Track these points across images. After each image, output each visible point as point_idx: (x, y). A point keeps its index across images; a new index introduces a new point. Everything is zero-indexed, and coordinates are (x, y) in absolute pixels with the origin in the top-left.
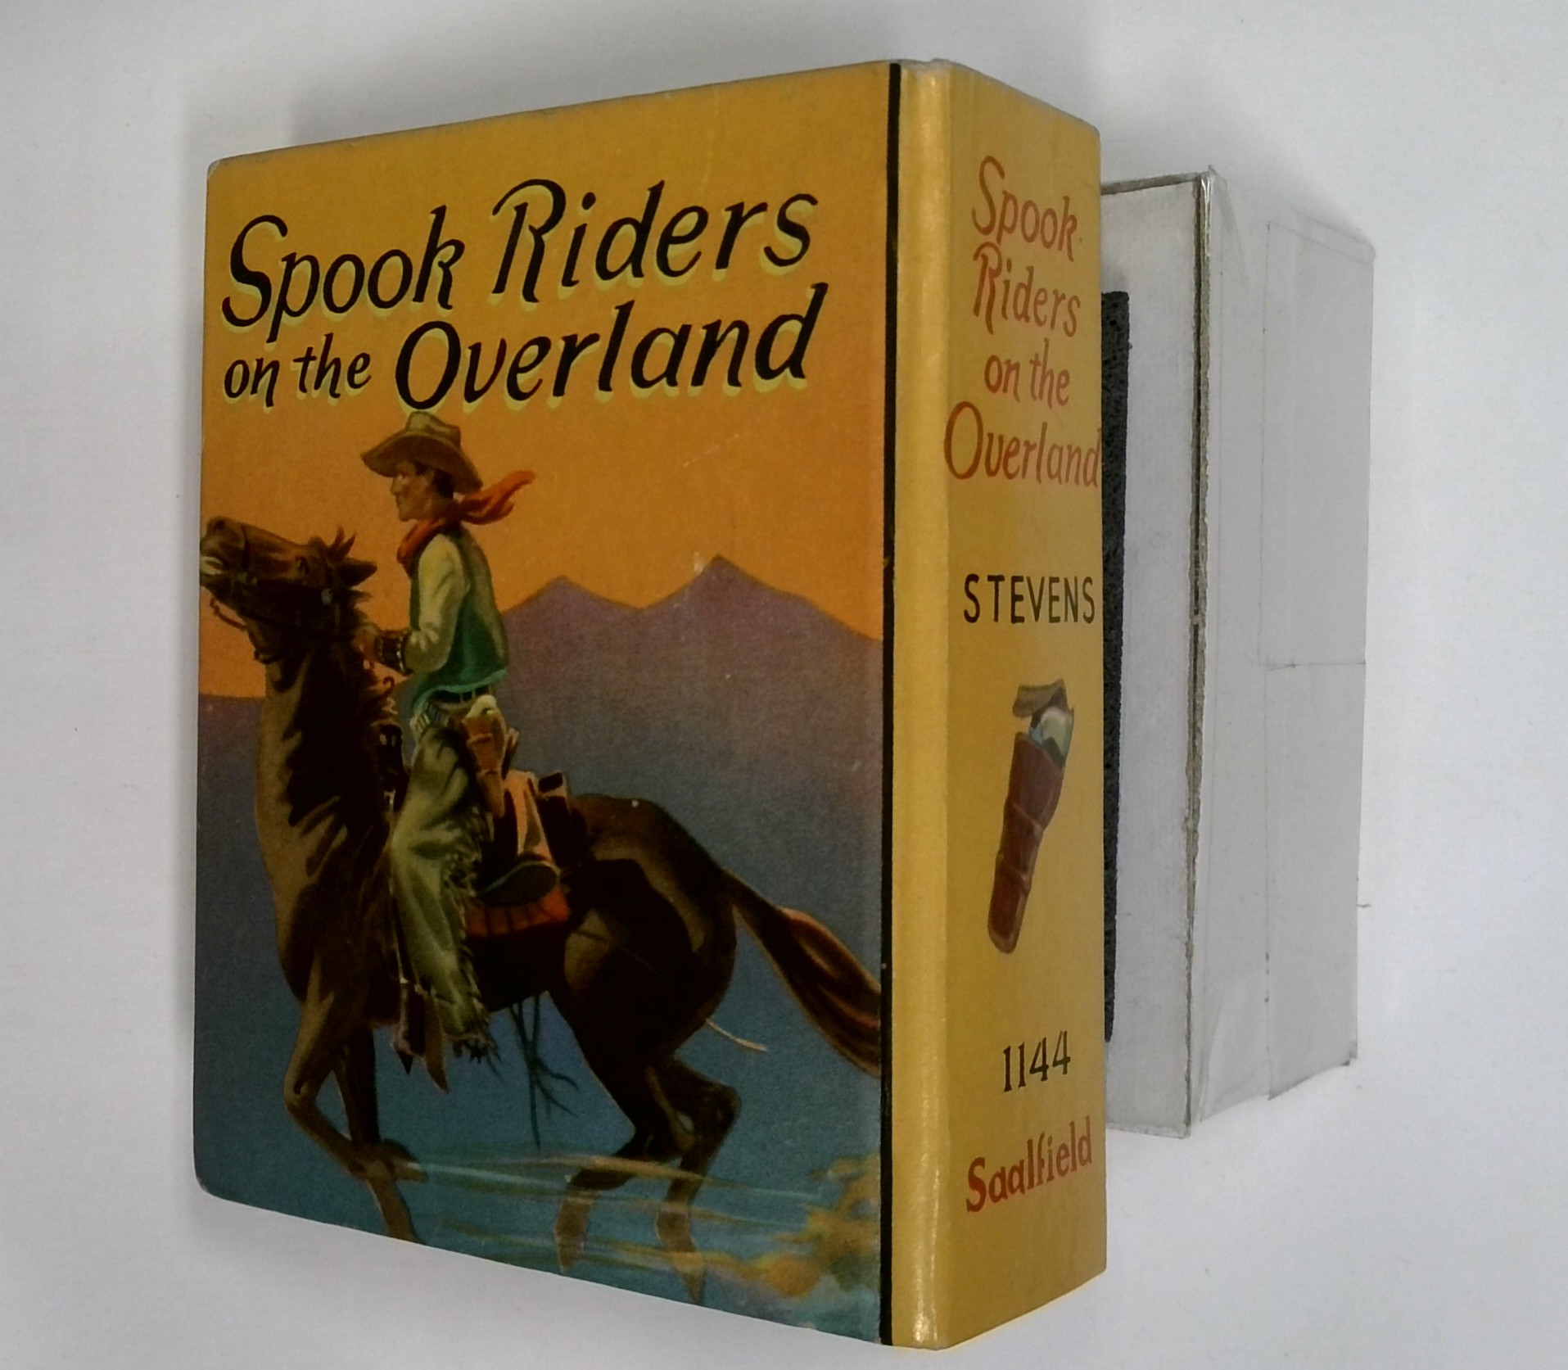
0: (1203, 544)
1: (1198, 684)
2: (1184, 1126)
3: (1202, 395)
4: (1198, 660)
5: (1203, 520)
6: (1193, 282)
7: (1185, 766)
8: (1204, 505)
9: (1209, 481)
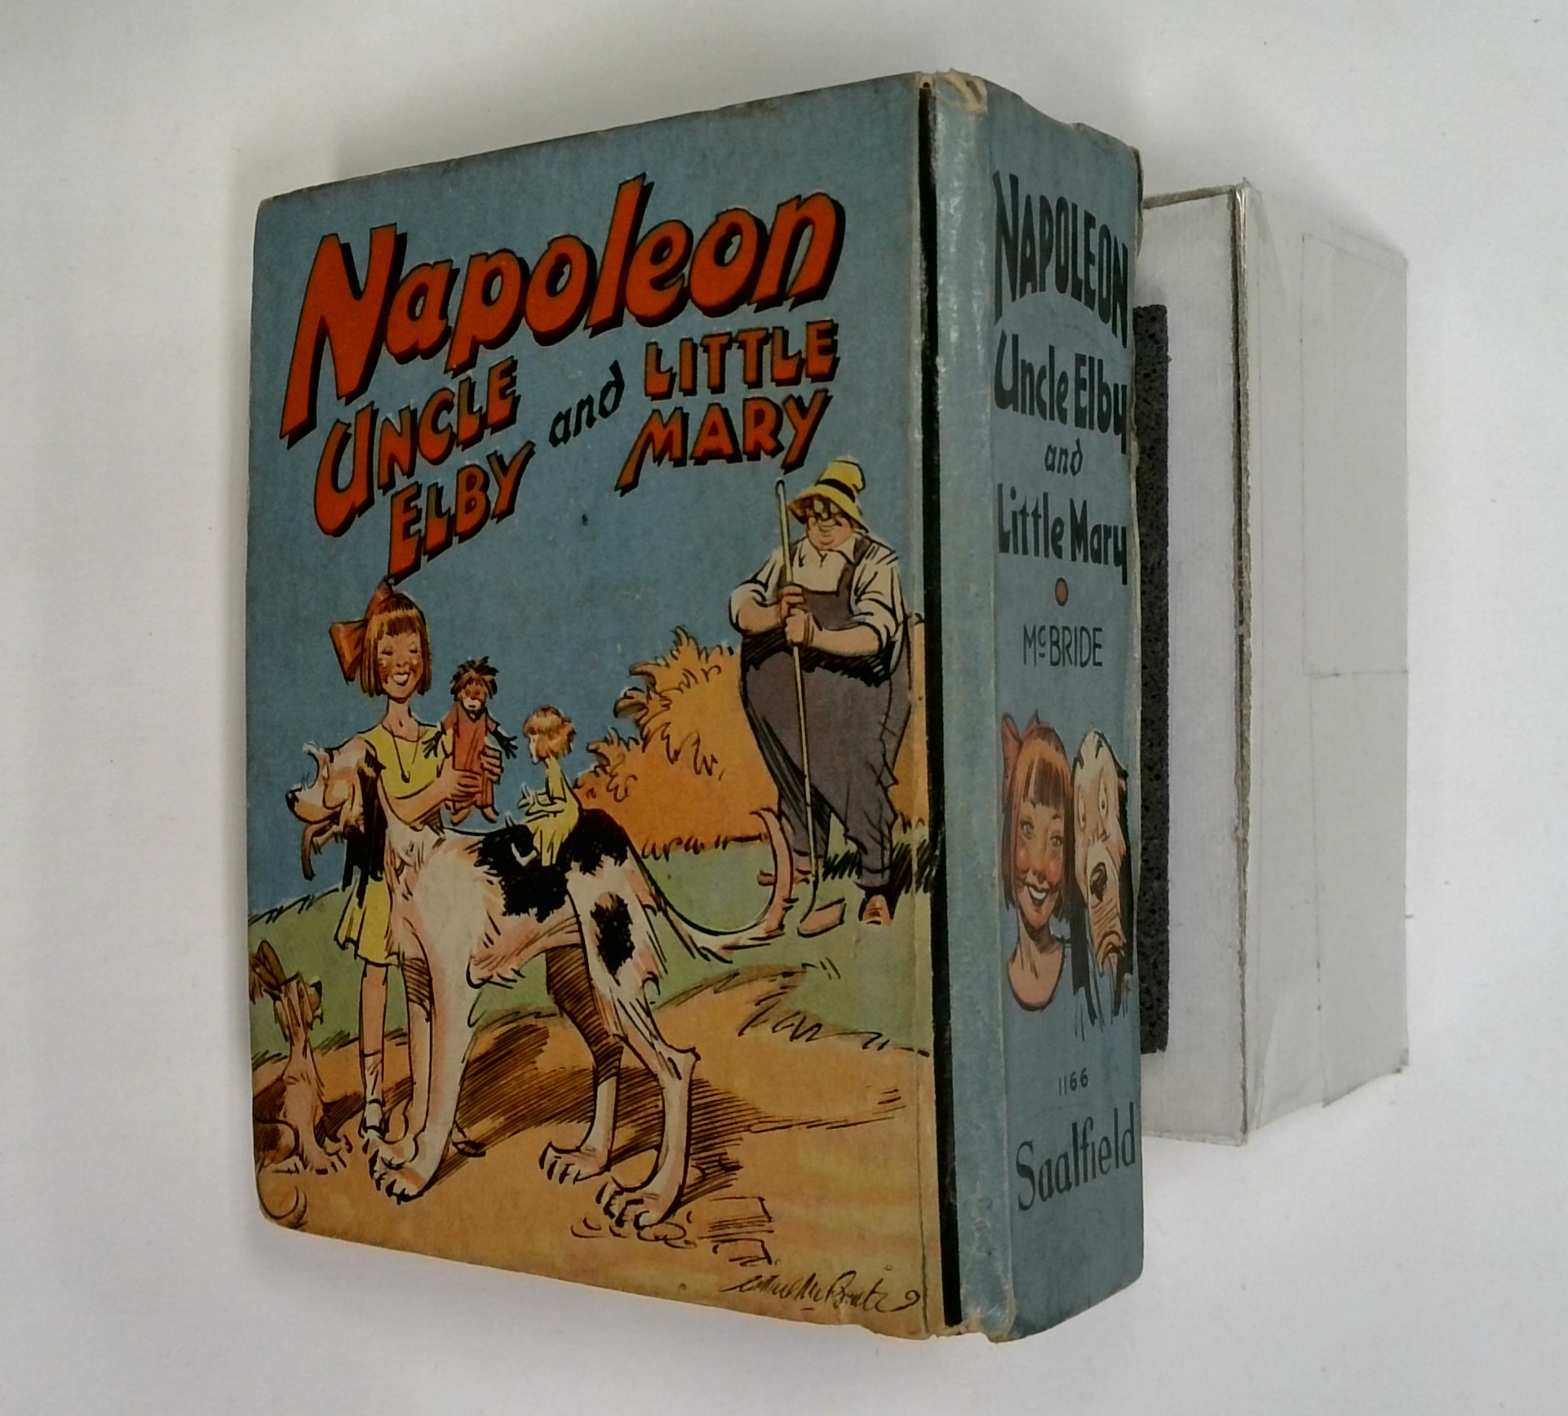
0: (1247, 554)
1: (1244, 694)
2: (1240, 1134)
3: (1242, 406)
4: (1244, 670)
5: (1246, 530)
6: (1231, 294)
7: (1234, 775)
8: (1247, 515)
9: (1251, 492)
